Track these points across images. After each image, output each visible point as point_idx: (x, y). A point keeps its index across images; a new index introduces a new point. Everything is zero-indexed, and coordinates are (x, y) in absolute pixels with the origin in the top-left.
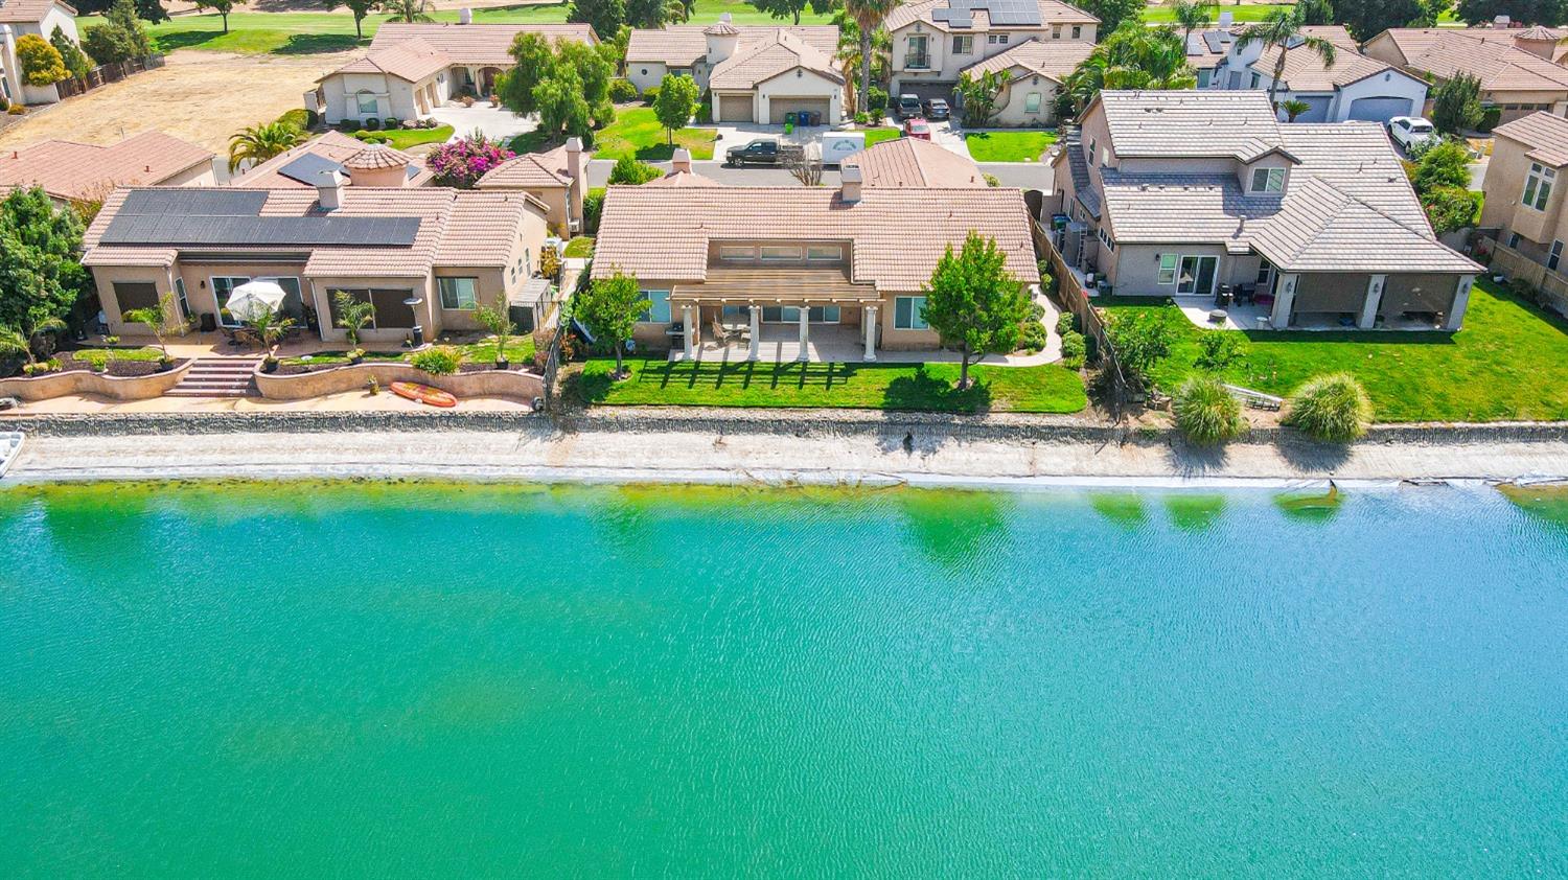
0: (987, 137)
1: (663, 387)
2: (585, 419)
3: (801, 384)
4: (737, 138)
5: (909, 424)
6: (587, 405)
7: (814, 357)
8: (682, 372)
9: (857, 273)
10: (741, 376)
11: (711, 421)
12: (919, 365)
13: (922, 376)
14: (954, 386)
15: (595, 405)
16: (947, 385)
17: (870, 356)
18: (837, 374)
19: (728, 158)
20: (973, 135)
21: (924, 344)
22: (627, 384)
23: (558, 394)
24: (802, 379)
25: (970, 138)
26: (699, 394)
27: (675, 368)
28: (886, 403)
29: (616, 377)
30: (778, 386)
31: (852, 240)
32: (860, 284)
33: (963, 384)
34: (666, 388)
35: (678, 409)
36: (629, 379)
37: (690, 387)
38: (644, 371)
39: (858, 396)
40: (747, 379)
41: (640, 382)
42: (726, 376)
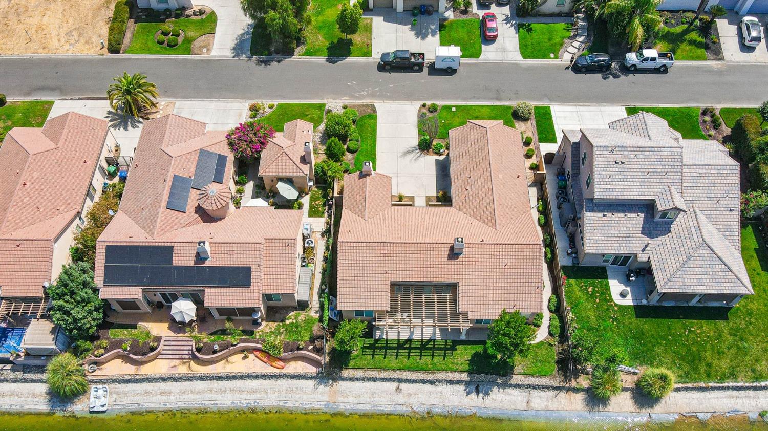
0: (531, 29)
2: (341, 376)
3: (433, 356)
4: (385, 32)
6: (341, 369)
7: (438, 337)
8: (380, 348)
9: (460, 306)
10: (406, 351)
11: (394, 378)
12: (484, 343)
13: (485, 351)
15: (345, 368)
17: (463, 337)
18: (448, 349)
20: (523, 26)
22: (357, 356)
24: (433, 353)
25: (521, 29)
26: (389, 363)
27: (377, 345)
28: (469, 369)
30: (423, 357)
31: (458, 282)
32: (460, 313)
34: (374, 359)
35: (380, 371)
36: (357, 352)
37: (384, 358)
38: (364, 348)
39: (457, 364)
40: (409, 353)
41: (363, 354)
42: (400, 351)
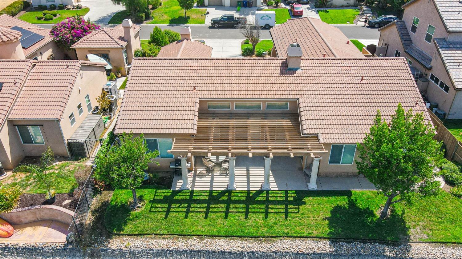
0: (328, 12)
1: (166, 217)
2: (107, 250)
3: (267, 213)
4: (216, 14)
5: (352, 255)
6: (109, 236)
7: (273, 186)
8: (180, 202)
9: (304, 127)
10: (223, 205)
11: (201, 251)
12: (348, 194)
13: (352, 204)
14: (378, 214)
15: (116, 235)
16: (372, 214)
17: (313, 185)
18: (291, 203)
19: (211, 23)
20: (321, 11)
21: (348, 173)
22: (141, 214)
23: (90, 224)
24: (267, 208)
25: (320, 12)
26: (193, 225)
27: (176, 198)
28: (330, 233)
29: (133, 207)
30: (250, 215)
31: (298, 99)
32: (306, 136)
33: (384, 214)
34: (167, 219)
35: (177, 238)
36: (143, 209)
37: (186, 217)
38: (154, 201)
39: (309, 225)
40: (228, 208)
41: (150, 211)
42: (212, 206)
